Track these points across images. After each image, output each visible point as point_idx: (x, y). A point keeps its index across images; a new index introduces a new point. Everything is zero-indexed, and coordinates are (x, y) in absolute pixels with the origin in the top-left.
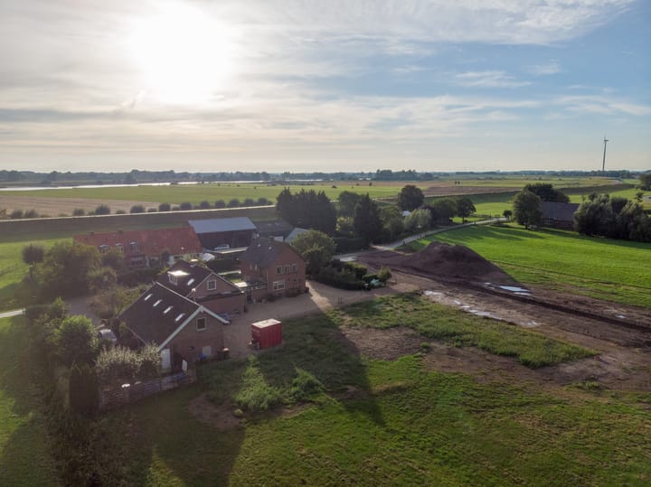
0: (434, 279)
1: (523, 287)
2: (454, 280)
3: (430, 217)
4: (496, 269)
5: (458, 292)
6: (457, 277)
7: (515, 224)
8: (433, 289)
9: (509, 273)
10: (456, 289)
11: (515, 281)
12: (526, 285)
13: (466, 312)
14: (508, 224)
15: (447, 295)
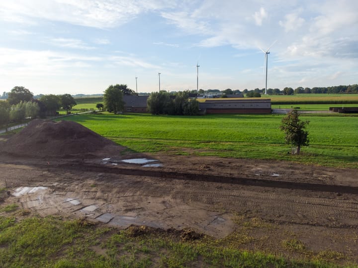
0: (35, 165)
1: (147, 157)
2: (65, 161)
3: (38, 108)
4: (109, 142)
5: (71, 180)
6: (67, 157)
7: (106, 113)
8: (30, 183)
9: (124, 145)
10: (68, 174)
11: (135, 152)
12: (149, 154)
13: (92, 226)
14: (102, 113)
15: (55, 189)
